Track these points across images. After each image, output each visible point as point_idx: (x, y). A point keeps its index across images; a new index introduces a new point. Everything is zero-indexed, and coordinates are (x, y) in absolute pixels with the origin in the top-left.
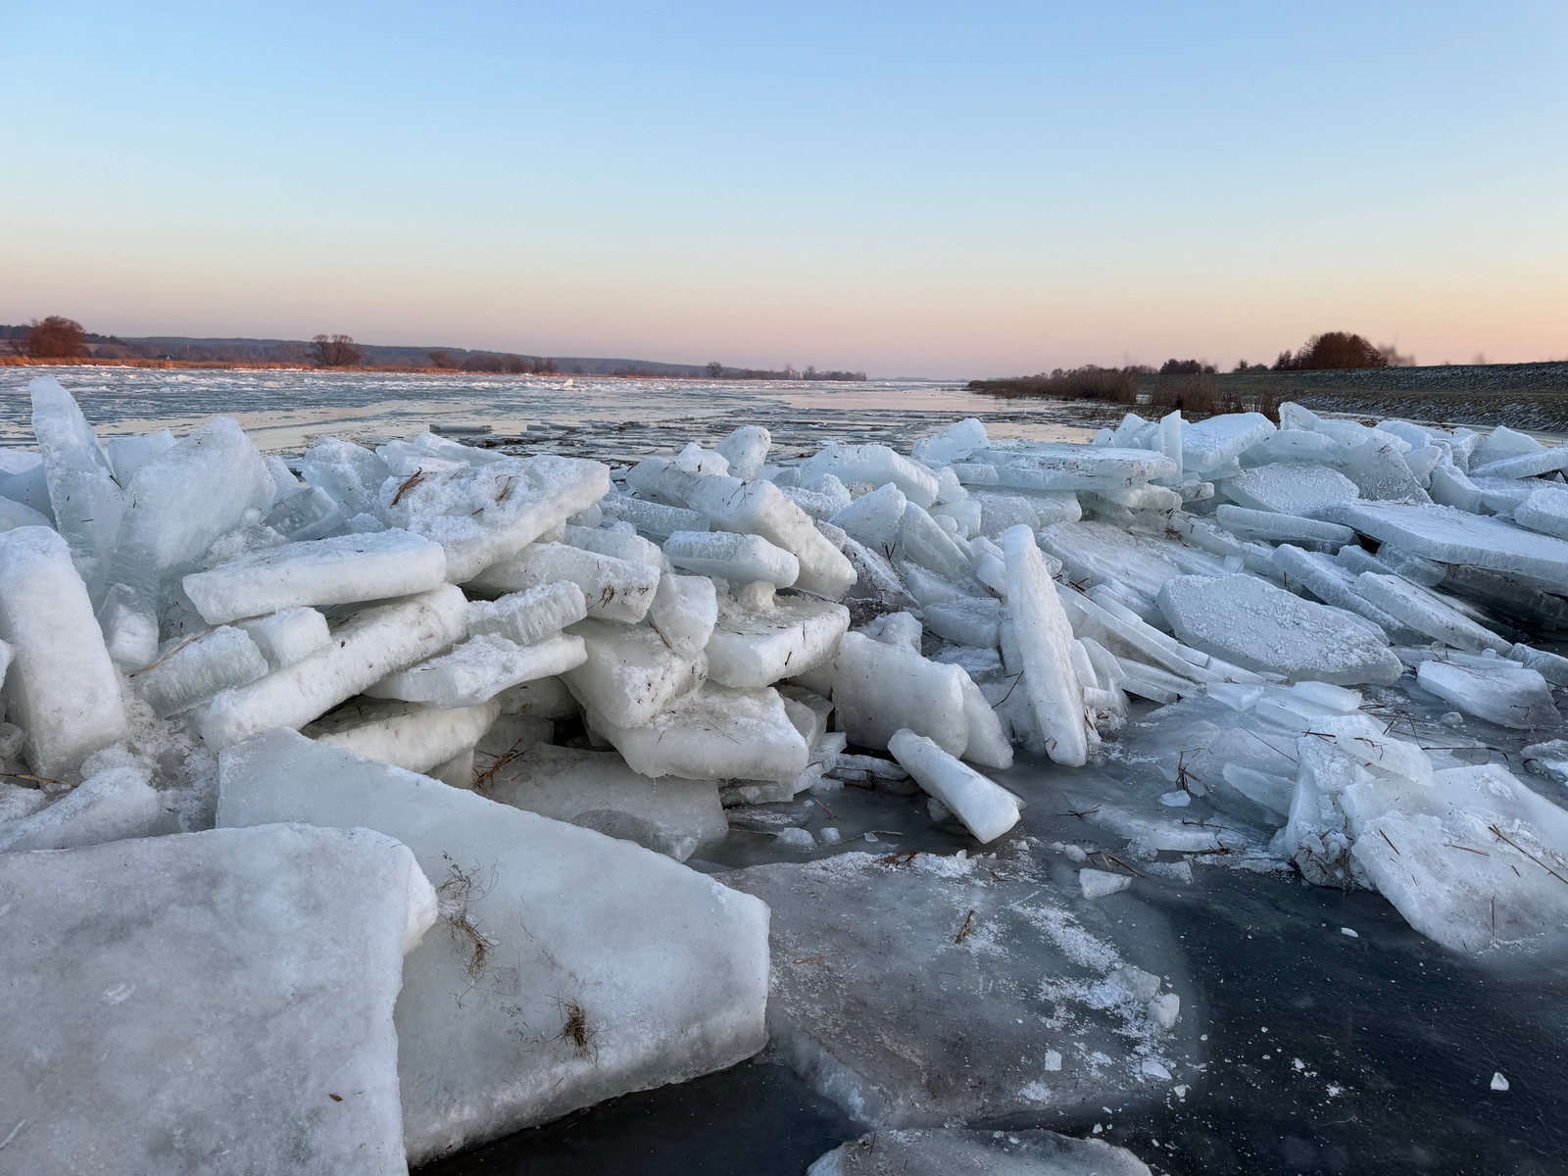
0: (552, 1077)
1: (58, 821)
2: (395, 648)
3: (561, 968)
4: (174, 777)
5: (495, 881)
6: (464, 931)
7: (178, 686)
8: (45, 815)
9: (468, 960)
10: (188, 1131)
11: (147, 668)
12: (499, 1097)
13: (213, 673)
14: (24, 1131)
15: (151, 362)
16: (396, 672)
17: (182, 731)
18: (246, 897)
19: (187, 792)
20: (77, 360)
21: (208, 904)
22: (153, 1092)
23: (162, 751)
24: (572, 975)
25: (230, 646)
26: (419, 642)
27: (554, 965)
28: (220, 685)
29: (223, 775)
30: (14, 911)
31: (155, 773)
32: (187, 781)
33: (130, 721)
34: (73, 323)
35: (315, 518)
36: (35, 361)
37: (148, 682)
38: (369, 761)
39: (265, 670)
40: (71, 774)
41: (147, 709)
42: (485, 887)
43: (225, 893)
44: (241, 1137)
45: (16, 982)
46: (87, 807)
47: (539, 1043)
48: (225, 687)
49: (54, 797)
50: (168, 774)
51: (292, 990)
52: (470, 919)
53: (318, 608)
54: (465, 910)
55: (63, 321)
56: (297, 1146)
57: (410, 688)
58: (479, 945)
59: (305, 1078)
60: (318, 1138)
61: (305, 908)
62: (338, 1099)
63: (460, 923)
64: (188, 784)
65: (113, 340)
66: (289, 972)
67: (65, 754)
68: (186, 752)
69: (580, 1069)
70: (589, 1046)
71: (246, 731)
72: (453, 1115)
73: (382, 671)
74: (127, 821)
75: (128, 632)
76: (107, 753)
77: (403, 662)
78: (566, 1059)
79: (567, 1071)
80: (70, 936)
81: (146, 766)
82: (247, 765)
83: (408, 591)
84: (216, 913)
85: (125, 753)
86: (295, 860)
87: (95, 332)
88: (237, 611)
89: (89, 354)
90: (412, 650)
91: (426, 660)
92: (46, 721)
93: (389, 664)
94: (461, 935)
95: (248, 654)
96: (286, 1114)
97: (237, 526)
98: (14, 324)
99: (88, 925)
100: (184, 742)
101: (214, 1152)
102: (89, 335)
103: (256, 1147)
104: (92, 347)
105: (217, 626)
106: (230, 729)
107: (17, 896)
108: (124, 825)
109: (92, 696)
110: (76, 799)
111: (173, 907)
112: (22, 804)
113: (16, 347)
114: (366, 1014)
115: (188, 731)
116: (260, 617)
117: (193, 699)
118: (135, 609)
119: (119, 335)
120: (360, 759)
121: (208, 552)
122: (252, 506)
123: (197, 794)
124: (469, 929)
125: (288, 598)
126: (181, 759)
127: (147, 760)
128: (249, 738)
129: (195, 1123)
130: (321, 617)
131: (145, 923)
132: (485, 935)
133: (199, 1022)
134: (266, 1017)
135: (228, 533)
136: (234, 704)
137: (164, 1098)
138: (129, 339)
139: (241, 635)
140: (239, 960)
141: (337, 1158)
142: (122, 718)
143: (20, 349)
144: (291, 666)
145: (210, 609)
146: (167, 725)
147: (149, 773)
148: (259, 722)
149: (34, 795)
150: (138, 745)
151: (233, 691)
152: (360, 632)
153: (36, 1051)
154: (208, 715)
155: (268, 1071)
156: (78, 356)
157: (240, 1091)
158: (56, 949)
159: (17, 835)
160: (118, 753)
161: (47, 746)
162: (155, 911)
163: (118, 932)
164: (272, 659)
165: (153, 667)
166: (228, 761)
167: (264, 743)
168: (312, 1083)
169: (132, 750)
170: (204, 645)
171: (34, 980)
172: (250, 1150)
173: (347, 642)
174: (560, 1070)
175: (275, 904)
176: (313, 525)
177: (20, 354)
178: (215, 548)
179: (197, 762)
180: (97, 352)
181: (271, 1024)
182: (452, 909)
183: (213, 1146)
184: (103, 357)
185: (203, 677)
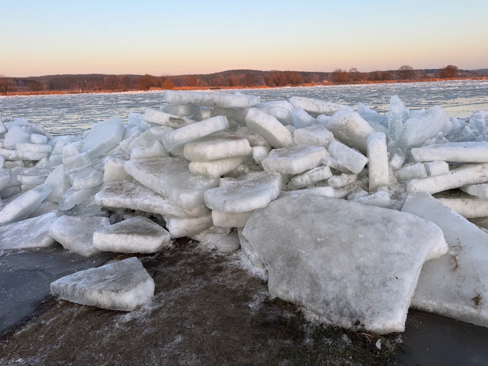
0: (464, 308)
1: (367, 199)
2: (470, 178)
3: (480, 283)
4: (397, 197)
5: (470, 251)
6: (454, 260)
7: (404, 176)
8: (365, 197)
9: (451, 268)
10: (364, 268)
11: (398, 170)
12: (445, 304)
13: (413, 174)
14: (337, 252)
15: (477, 78)
16: (468, 185)
17: (403, 187)
18: (395, 227)
19: (399, 202)
20: (453, 78)
21: (386, 225)
22: (360, 257)
23: (396, 190)
24: (483, 286)
25: (419, 168)
26: (479, 178)
27: (478, 280)
28: (414, 177)
29: (407, 200)
30: (349, 213)
31: (393, 195)
32: (400, 199)
33: (390, 181)
34: (455, 67)
35: (463, 136)
36: (441, 79)
37: (397, 173)
38: (446, 207)
39: (426, 176)
40: (375, 190)
41: (395, 180)
42: (466, 251)
43: (391, 224)
44: (373, 275)
45: (344, 226)
46: (374, 198)
47: (463, 298)
48: (415, 178)
49: (369, 194)
50: (396, 196)
51: (396, 251)
52: (457, 258)
53: (447, 162)
54: (457, 255)
55: (452, 66)
56: (384, 283)
57: (471, 191)
58: (457, 265)
59: (392, 270)
60: (389, 284)
61: (408, 235)
62: (397, 278)
63: (454, 257)
64: (400, 200)
65: (467, 71)
66: (398, 247)
67: (375, 186)
68: (402, 192)
69: (473, 311)
70: (479, 307)
71: (417, 190)
72: (430, 302)
73: (463, 184)
74: (382, 204)
75: (395, 160)
76: (383, 188)
77: (471, 182)
78: (469, 306)
79: (469, 309)
80: (357, 221)
81: (391, 193)
82: (414, 199)
83: (478, 161)
84: (387, 228)
85: (387, 189)
86: (410, 223)
87: (462, 69)
88: (423, 159)
89: (458, 76)
90: (476, 179)
91: (481, 184)
92: (372, 177)
93: (466, 182)
94: (453, 260)
95: (422, 171)
96: (384, 275)
97: (435, 136)
98: (438, 68)
99: (361, 220)
100: (402, 190)
101: (367, 274)
102: (460, 70)
103: (376, 278)
104: (460, 74)
105: (417, 162)
106: (413, 189)
107: (350, 210)
108: (381, 204)
109: (382, 174)
110: (372, 196)
111: (379, 223)
112: (363, 194)
113: (437, 76)
114: (412, 264)
115: (404, 187)
116: (429, 162)
117: (406, 180)
118: (399, 155)
119: (469, 69)
120: (444, 206)
121: (424, 142)
122: (441, 131)
123: (401, 203)
124: (456, 260)
125: (439, 158)
126: (400, 194)
127: (392, 192)
128: (417, 193)
129: (366, 267)
130: (448, 164)
131: (372, 224)
132: (460, 264)
133: (374, 248)
134: (388, 254)
135: (432, 138)
136: (415, 183)
137: (362, 259)
138: (472, 70)
139: (422, 165)
140: (387, 240)
141: (392, 290)
142: (388, 180)
143: (438, 76)
144: (434, 176)
145: (417, 157)
146: (400, 185)
147: (391, 195)
148: (421, 189)
149: (366, 193)
150: (391, 188)
151: (416, 180)
152: (459, 171)
153: (343, 239)
154: (409, 184)
155: (384, 265)
156: (454, 77)
157: (377, 266)
158: (353, 223)
159: (359, 199)
160: (386, 188)
161: (371, 183)
162: (374, 223)
163: (366, 224)
164: (429, 174)
165: (399, 170)
166: (410, 197)
167: (421, 195)
168: (393, 272)
169: (389, 189)
170: (412, 167)
171: (347, 227)
172: (374, 278)
173: (454, 173)
174: (467, 308)
175: (401, 231)
176: (461, 138)
177: (437, 77)
178: (426, 142)
179: (403, 195)
180: (461, 75)
181: (389, 256)
182: (452, 253)
183: (368, 273)
184: (462, 77)
185: (410, 174)
